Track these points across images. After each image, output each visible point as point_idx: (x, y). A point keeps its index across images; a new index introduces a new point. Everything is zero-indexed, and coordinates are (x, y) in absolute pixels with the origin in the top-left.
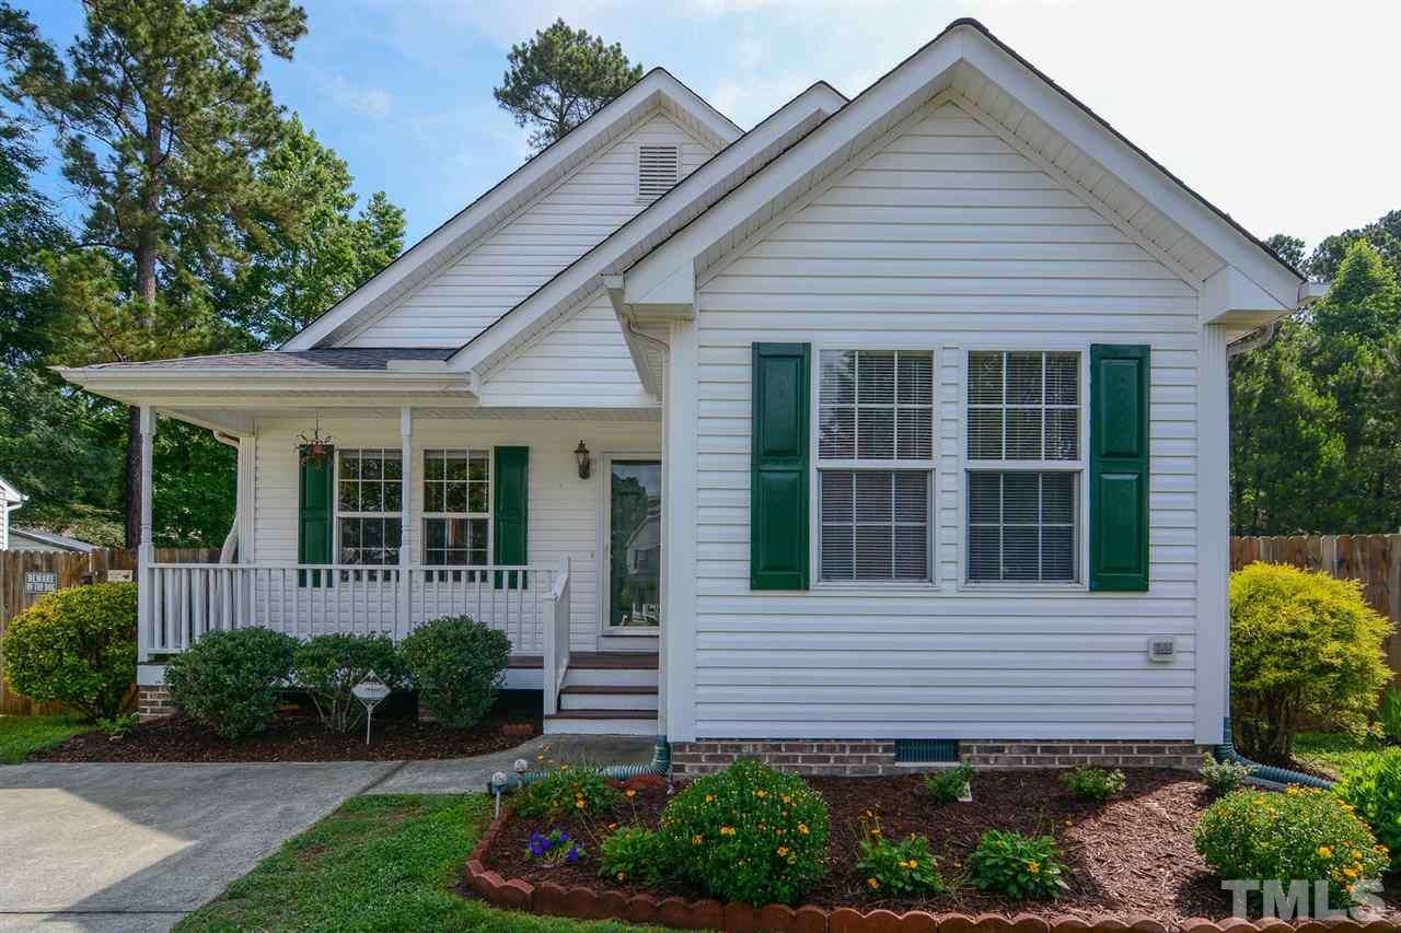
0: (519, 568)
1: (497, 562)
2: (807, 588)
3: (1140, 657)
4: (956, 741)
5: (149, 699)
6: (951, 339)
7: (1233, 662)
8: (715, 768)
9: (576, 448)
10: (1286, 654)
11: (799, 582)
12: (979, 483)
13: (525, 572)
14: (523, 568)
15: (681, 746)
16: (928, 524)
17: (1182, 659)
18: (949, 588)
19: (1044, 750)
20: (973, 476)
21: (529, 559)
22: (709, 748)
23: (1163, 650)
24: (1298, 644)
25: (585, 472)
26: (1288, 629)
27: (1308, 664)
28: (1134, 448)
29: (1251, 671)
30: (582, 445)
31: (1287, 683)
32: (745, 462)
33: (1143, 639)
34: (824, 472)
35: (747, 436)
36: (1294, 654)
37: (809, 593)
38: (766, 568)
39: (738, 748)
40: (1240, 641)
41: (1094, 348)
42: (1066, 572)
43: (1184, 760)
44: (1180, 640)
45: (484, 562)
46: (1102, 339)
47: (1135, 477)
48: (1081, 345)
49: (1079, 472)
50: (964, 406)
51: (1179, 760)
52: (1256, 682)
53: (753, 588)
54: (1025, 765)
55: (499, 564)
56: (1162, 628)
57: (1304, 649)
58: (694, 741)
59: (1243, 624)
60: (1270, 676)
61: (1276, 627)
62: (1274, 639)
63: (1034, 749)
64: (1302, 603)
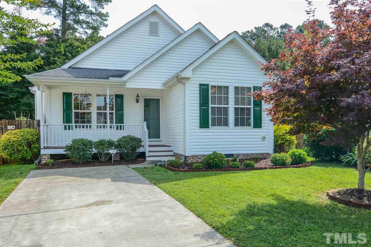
0: (122, 125)
1: (116, 123)
2: (209, 128)
3: (261, 139)
4: (233, 154)
5: (44, 158)
6: (232, 84)
7: (274, 140)
8: (194, 160)
9: (136, 95)
10: (282, 138)
11: (208, 127)
12: (236, 109)
13: (123, 126)
14: (123, 124)
15: (188, 157)
16: (228, 116)
17: (267, 139)
18: (231, 128)
19: (246, 155)
20: (235, 108)
21: (124, 123)
22: (193, 157)
23: (264, 138)
24: (283, 137)
25: (137, 101)
26: (282, 134)
27: (285, 140)
28: (259, 104)
29: (277, 141)
30: (138, 95)
31: (282, 143)
32: (198, 105)
33: (261, 136)
34: (211, 107)
35: (198, 100)
36: (283, 138)
37: (209, 129)
38: (202, 124)
39: (198, 157)
40: (275, 136)
41: (254, 87)
42: (249, 125)
43: (267, 156)
44: (267, 136)
45: (113, 123)
46: (255, 85)
47: (260, 109)
48: (251, 86)
49: (251, 108)
50: (234, 96)
51: (266, 156)
52: (278, 143)
53: (200, 128)
54: (243, 158)
55: (116, 124)
56: (263, 134)
57: (284, 137)
58: (190, 156)
59: (276, 134)
60: (280, 142)
61: (280, 134)
62: (280, 136)
63: (245, 155)
64: (284, 130)
